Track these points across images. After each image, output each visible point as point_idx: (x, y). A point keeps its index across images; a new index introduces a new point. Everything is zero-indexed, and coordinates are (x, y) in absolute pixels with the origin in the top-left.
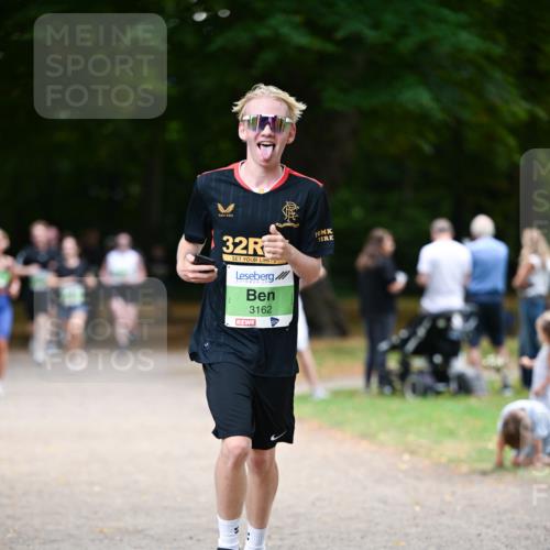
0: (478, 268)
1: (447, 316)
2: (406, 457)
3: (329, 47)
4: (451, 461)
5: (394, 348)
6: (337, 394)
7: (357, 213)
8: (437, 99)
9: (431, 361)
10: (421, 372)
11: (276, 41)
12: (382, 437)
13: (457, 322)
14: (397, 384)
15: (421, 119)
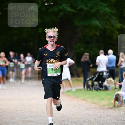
0: (110, 61)
1: (102, 72)
2: (93, 104)
3: (76, 11)
4: (103, 105)
5: (90, 80)
6: (77, 90)
7: (82, 49)
8: (100, 23)
9: (99, 83)
10: (96, 85)
11: (63, 10)
12: (88, 100)
13: (105, 74)
14: (91, 88)
15: (97, 28)
